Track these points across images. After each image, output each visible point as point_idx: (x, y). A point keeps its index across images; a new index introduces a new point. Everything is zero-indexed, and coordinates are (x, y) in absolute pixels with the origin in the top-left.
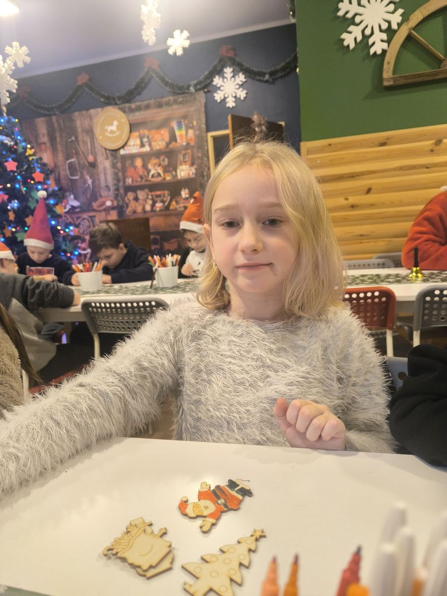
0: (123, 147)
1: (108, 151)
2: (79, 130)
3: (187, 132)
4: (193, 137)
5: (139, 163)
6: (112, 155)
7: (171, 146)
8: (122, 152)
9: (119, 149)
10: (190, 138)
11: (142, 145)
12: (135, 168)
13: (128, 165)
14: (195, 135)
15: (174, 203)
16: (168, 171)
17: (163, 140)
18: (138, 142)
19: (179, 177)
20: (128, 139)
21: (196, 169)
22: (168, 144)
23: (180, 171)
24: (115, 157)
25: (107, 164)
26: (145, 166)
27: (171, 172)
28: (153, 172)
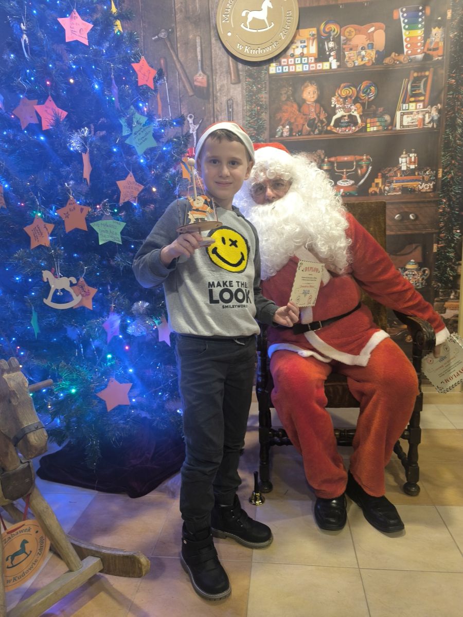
0: (276, 58)
1: (240, 66)
2: (179, 16)
3: (427, 34)
4: (441, 44)
5: (310, 93)
6: (250, 75)
7: (387, 60)
8: (273, 69)
9: (270, 61)
10: (432, 46)
11: (322, 56)
12: (301, 103)
13: (284, 98)
14: (445, 39)
15: (379, 181)
16: (374, 115)
17: (371, 46)
18: (313, 49)
19: (398, 127)
20: (292, 42)
21: (439, 111)
22: (381, 56)
23: (402, 115)
24: (256, 79)
25: (237, 93)
26: (323, 101)
27: (381, 116)
28: (339, 114)
